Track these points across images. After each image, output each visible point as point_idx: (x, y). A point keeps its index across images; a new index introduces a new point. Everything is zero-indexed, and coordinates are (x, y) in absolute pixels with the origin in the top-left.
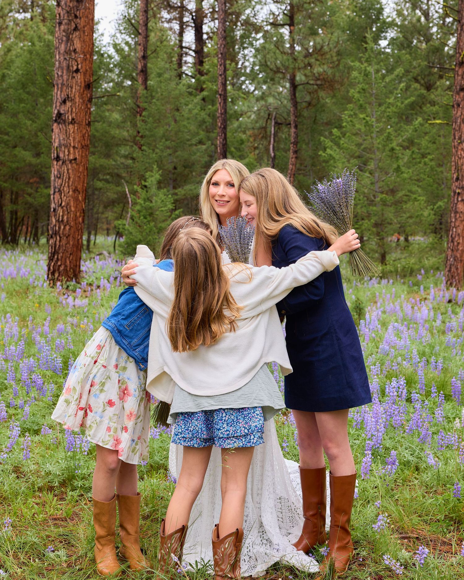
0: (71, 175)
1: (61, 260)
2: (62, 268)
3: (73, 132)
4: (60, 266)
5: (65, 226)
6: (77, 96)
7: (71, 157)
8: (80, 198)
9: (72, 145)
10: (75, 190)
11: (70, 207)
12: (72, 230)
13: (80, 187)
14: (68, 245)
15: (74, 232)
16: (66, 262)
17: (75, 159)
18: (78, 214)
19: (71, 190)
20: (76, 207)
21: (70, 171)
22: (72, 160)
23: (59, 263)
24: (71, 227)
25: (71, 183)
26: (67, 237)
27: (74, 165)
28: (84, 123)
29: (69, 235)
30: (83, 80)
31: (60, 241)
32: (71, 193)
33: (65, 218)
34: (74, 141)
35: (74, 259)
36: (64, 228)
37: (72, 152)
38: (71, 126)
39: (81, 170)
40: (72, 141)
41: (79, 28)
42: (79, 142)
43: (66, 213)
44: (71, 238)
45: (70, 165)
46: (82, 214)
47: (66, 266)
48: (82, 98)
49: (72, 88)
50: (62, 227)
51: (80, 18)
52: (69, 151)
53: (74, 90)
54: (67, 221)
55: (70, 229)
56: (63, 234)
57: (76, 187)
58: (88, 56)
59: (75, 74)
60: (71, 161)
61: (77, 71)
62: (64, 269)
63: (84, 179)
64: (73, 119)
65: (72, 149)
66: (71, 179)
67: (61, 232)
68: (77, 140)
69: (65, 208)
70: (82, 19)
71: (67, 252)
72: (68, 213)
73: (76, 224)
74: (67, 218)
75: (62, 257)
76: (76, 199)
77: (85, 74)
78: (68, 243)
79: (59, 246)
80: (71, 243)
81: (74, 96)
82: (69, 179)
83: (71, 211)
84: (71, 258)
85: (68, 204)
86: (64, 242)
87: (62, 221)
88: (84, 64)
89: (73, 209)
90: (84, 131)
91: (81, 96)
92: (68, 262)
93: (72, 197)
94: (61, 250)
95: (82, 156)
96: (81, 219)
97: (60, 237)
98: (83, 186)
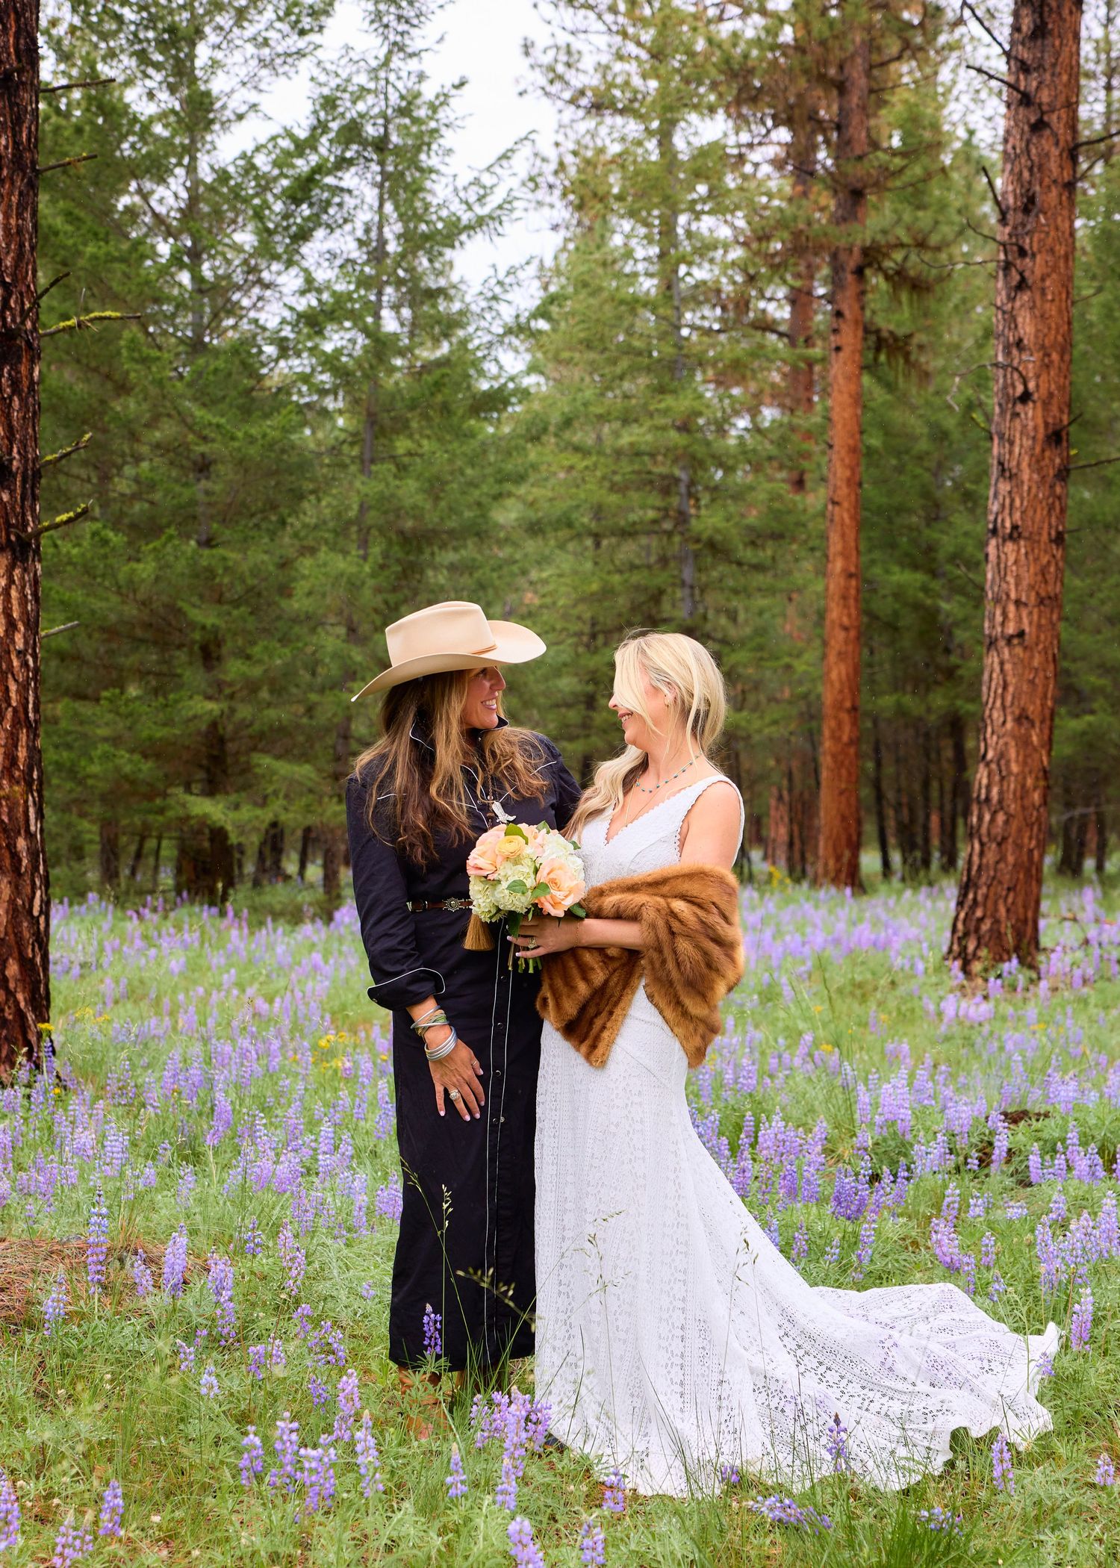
0: (1009, 679)
1: (985, 905)
2: (985, 927)
3: (1016, 562)
4: (981, 920)
5: (994, 814)
6: (1024, 465)
7: (1011, 629)
8: (1035, 739)
9: (1013, 595)
10: (1022, 718)
11: (1008, 762)
12: (1014, 825)
13: (1034, 710)
14: (1002, 865)
15: (1020, 830)
16: (996, 910)
17: (1021, 634)
18: (1029, 782)
19: (1009, 718)
20: (1025, 763)
21: (1008, 667)
22: (1012, 637)
23: (979, 913)
24: (1009, 817)
25: (1009, 698)
26: (999, 844)
27: (1019, 650)
28: (1045, 537)
29: (1004, 839)
30: (1040, 421)
31: (982, 854)
32: (1009, 725)
33: (995, 791)
34: (1017, 585)
35: (1020, 901)
36: (993, 820)
37: (1011, 615)
38: (1010, 547)
39: (1036, 663)
40: (1012, 587)
41: (1030, 282)
42: (1031, 587)
43: (997, 778)
44: (1009, 846)
45: (1006, 651)
46: (1042, 783)
47: (997, 921)
48: (1039, 470)
49: (1012, 443)
50: (987, 817)
51: (1034, 255)
52: (1005, 614)
53: (1017, 450)
54: (1000, 801)
55: (1006, 822)
56: (989, 834)
57: (1023, 710)
58: (1055, 356)
59: (1019, 408)
60: (1009, 640)
61: (1025, 397)
62: (991, 930)
63: (1046, 686)
64: (1015, 527)
65: (1011, 608)
66: (1011, 689)
67: (984, 830)
68: (1025, 583)
69: (994, 766)
70: (1038, 258)
71: (1000, 883)
72: (1003, 778)
73: (1023, 808)
74: (1001, 793)
75: (986, 897)
76: (1024, 742)
77: (1046, 405)
78: (1002, 859)
79: (980, 867)
80: (1011, 859)
81: (1018, 464)
82: (1005, 687)
83: (1010, 773)
84: (1010, 900)
85: (1002, 756)
86: (991, 857)
87: (988, 799)
88: (1044, 377)
89: (1015, 768)
90: (1045, 560)
91: (1037, 463)
92: (1002, 910)
93: (1014, 737)
94: (983, 879)
95: (1039, 626)
96: (1036, 797)
97: (982, 844)
98: (1043, 705)
